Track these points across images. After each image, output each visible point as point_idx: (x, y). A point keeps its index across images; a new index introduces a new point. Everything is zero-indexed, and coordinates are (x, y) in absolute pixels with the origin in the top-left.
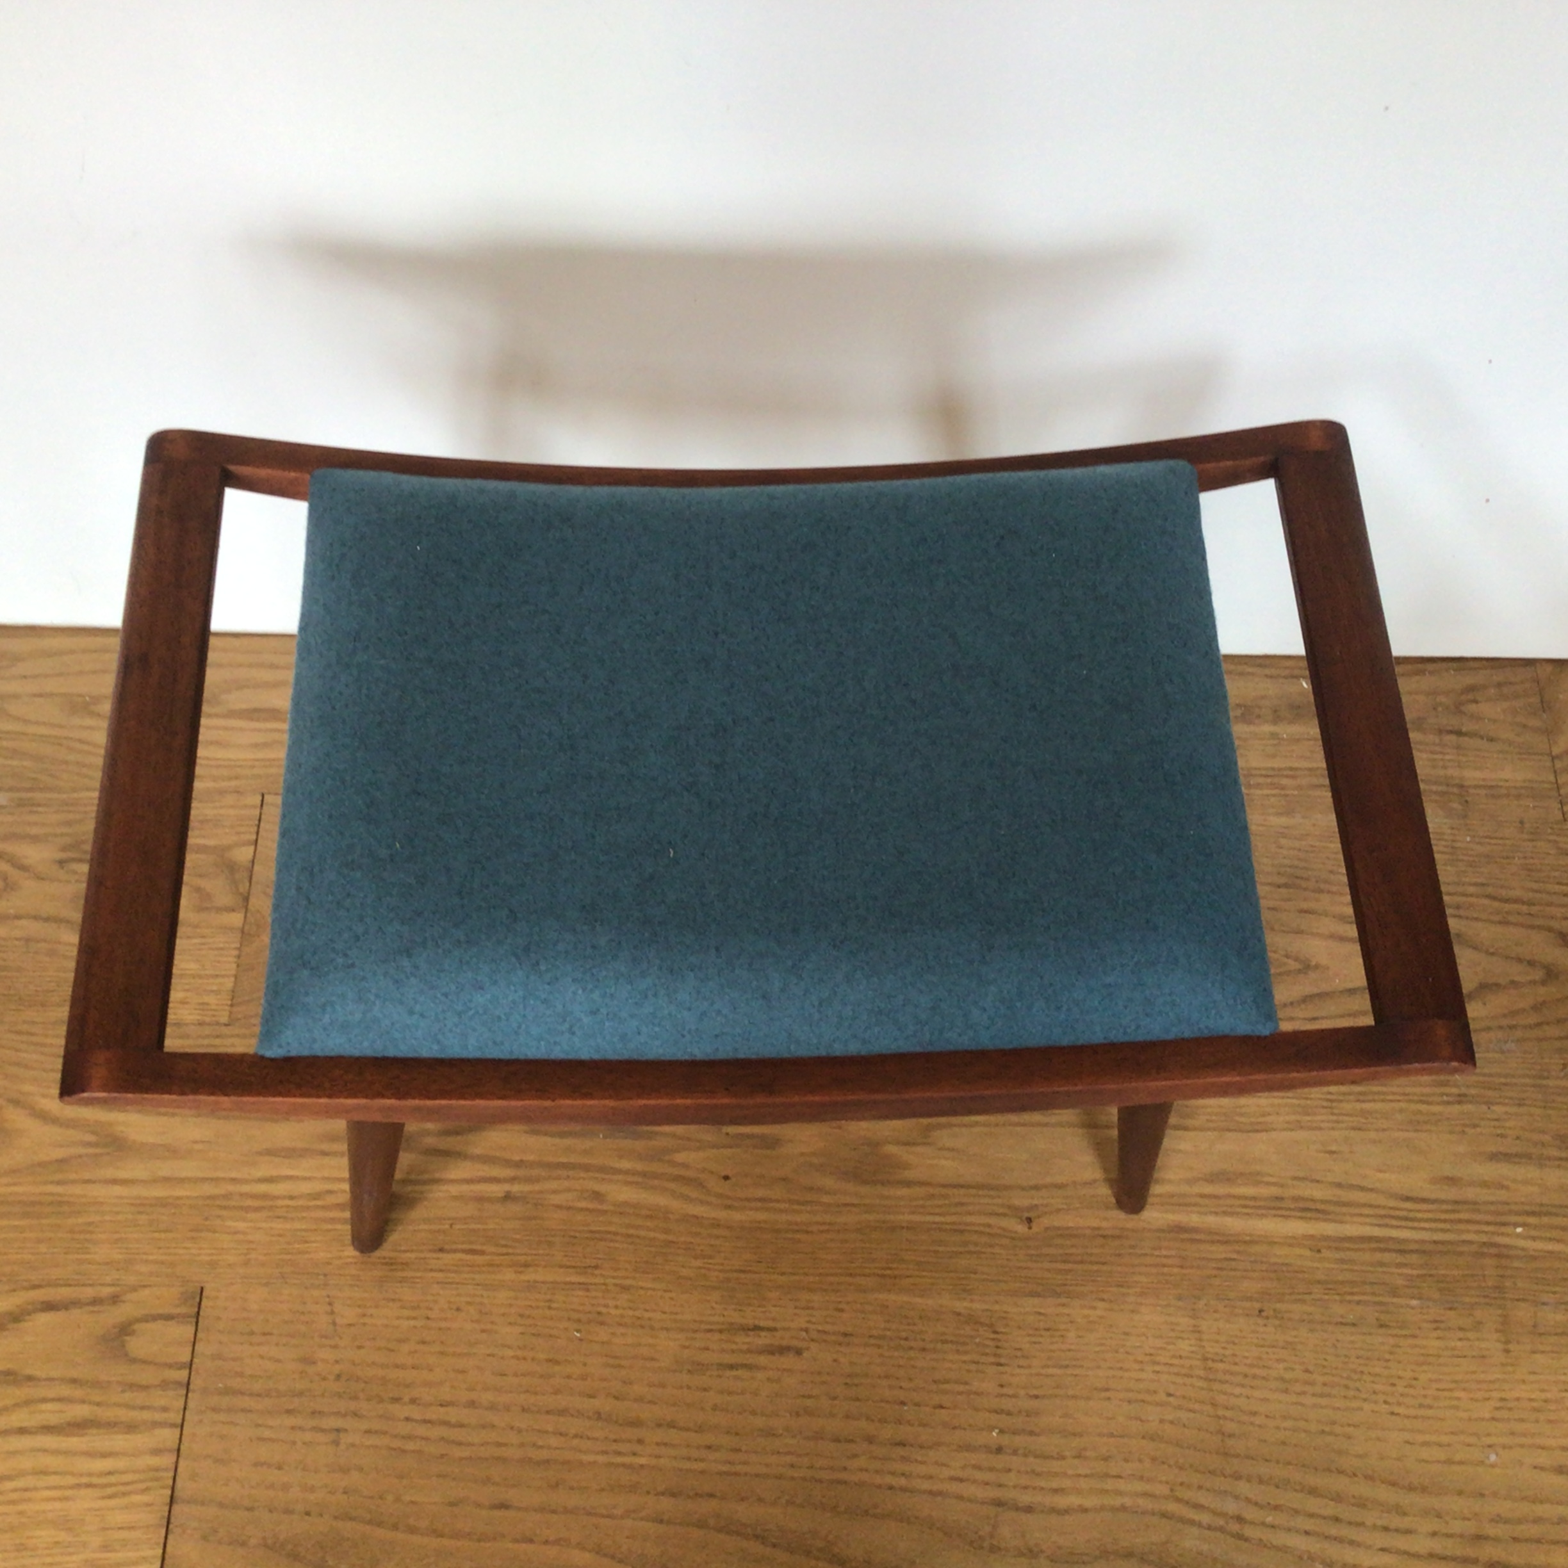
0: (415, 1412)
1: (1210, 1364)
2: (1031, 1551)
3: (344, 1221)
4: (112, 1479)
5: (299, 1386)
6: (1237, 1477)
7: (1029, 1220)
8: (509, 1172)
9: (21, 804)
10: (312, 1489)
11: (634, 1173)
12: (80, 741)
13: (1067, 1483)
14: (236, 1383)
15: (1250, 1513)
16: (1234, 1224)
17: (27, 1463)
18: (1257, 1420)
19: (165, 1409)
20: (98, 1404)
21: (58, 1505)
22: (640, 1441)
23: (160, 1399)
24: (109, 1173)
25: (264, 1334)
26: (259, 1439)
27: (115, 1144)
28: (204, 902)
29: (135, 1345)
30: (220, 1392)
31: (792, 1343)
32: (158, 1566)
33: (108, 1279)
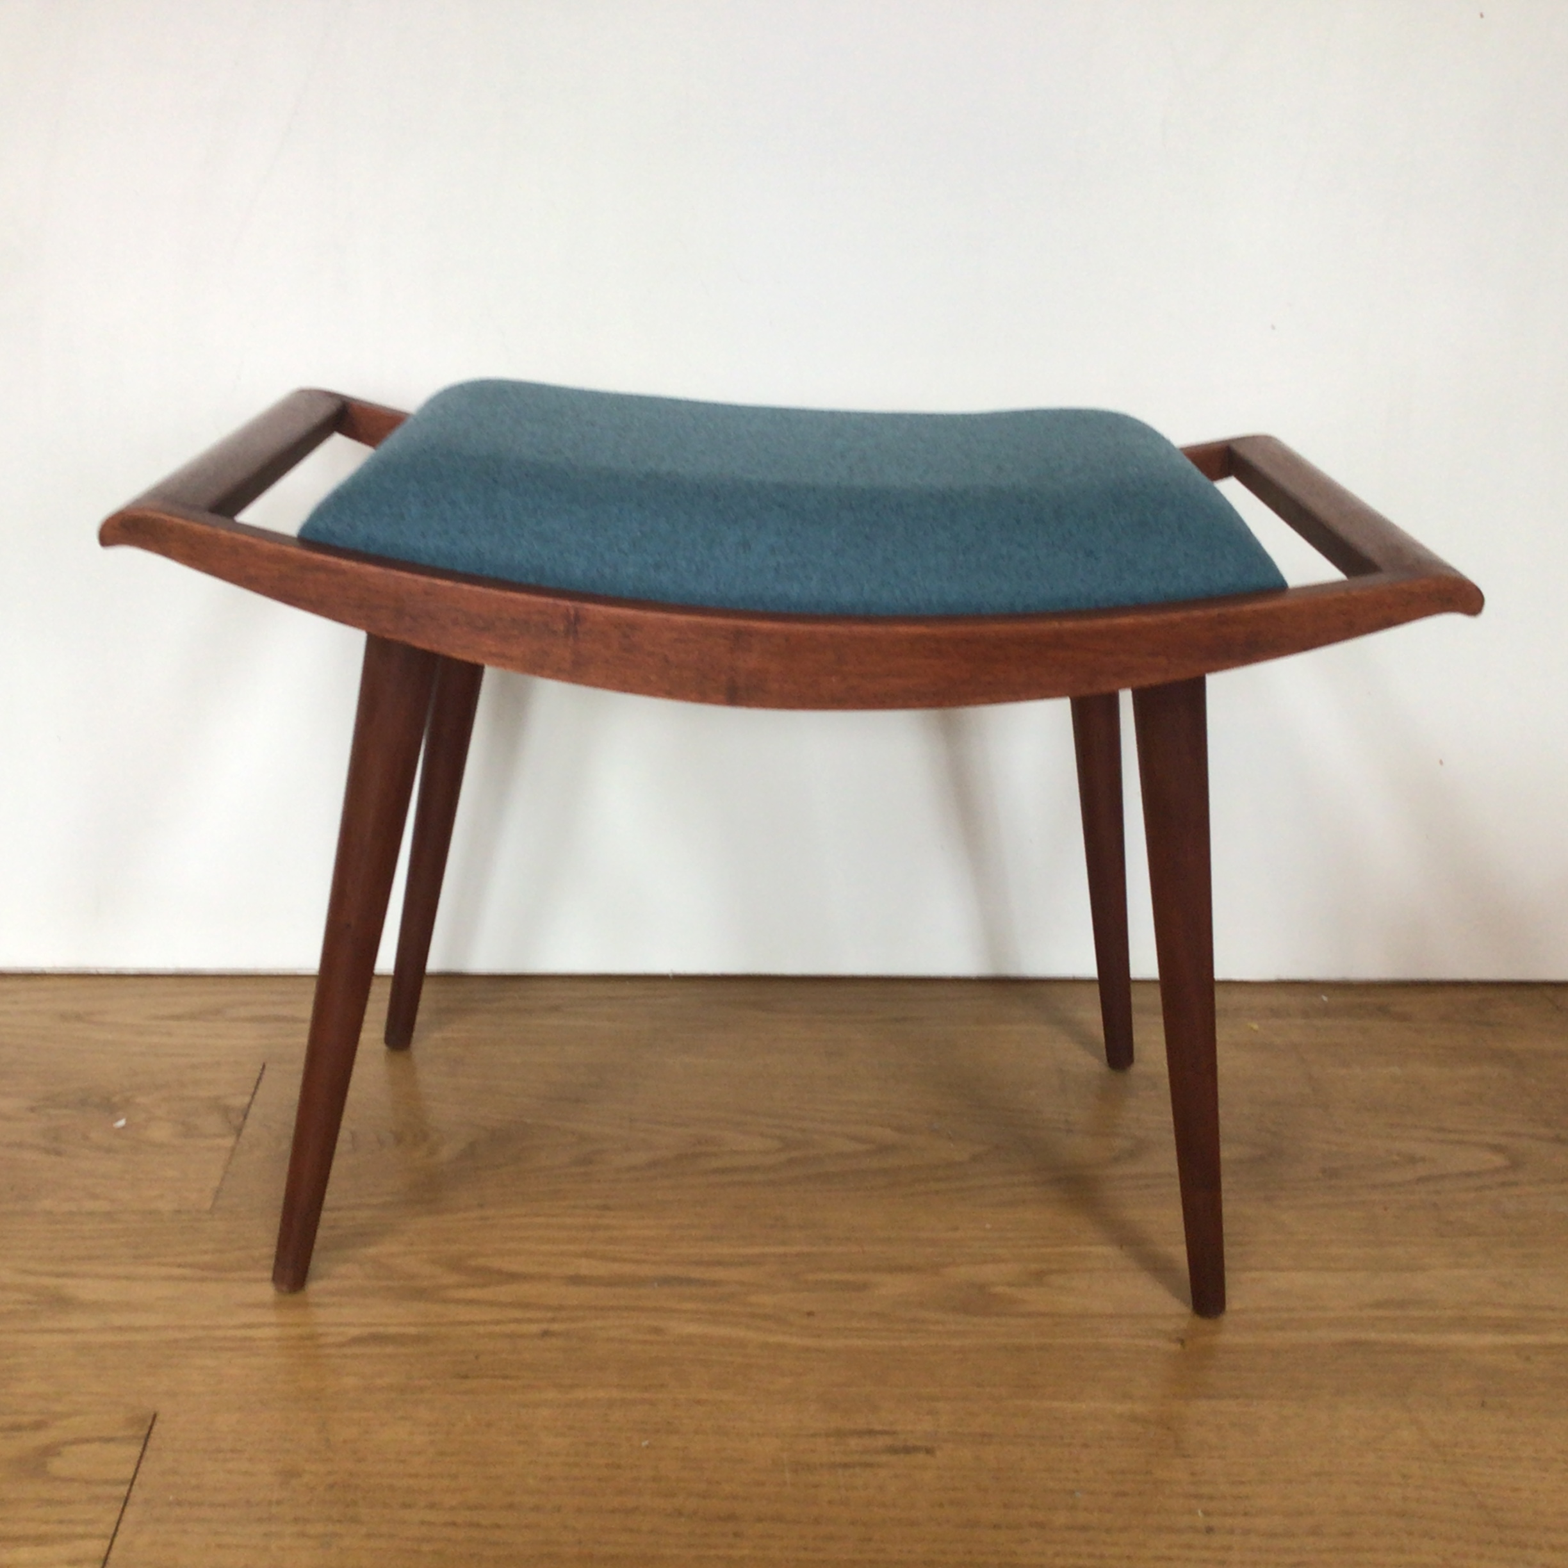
0: (433, 1516)
1: (1443, 1449)
5: (274, 1497)
6: (1523, 1545)
7: (1180, 1340)
8: (550, 1315)
11: (698, 1312)
14: (192, 1495)
18: (1524, 1495)
19: (90, 1522)
22: (737, 1535)
23: (85, 1513)
24: (50, 1325)
25: (234, 1451)
26: (219, 1546)
27: (62, 1303)
28: (189, 1131)
29: (57, 1466)
30: (170, 1504)
31: (919, 1443)
33: (33, 1408)
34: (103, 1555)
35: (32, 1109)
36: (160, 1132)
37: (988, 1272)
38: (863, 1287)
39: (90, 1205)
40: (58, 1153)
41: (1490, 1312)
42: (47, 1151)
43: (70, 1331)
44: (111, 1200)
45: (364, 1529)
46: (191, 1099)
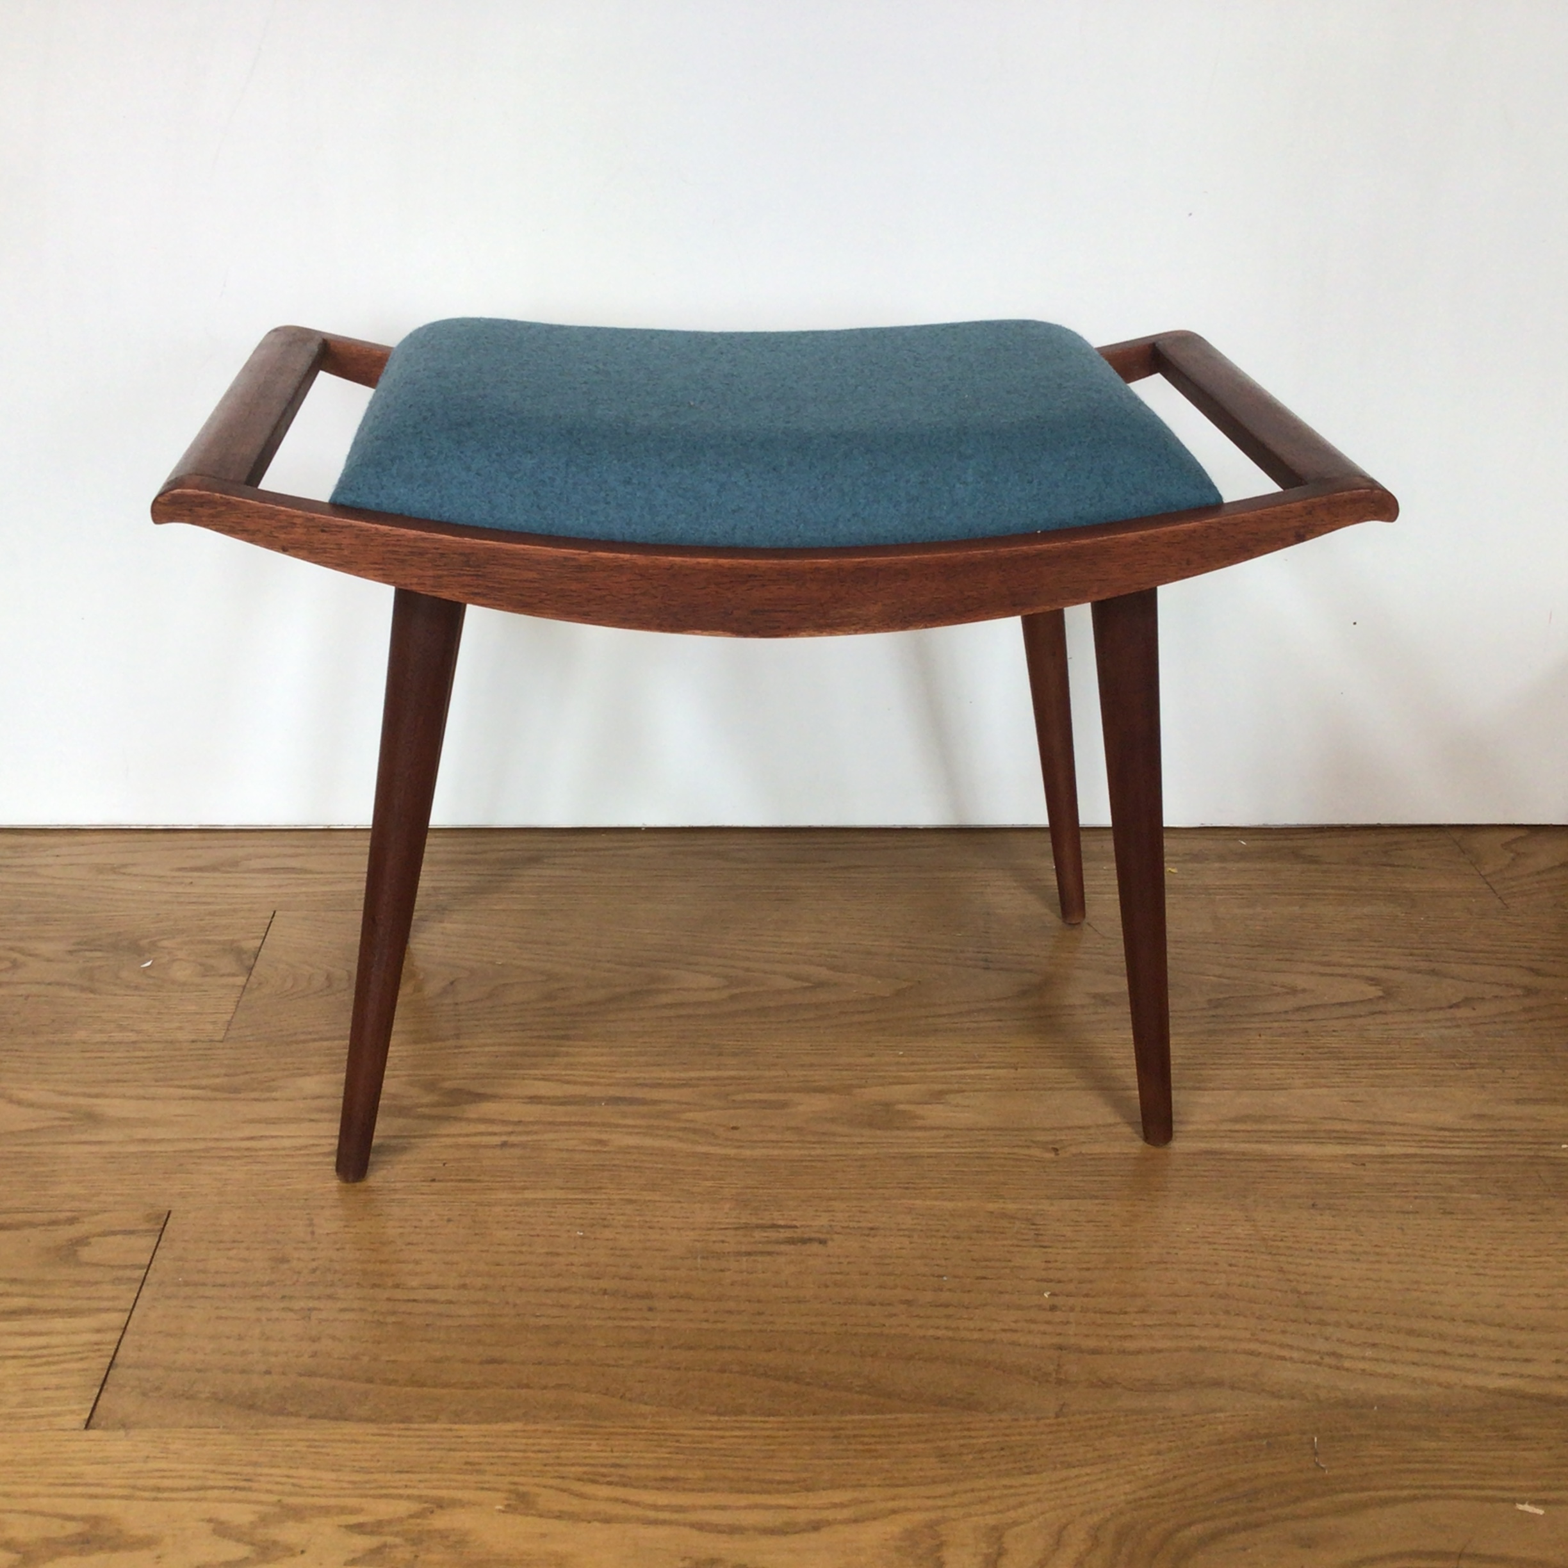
0: (398, 1294)
1: (1271, 1243)
2: (1103, 1383)
3: (328, 1164)
4: (42, 1352)
5: (266, 1278)
6: (1322, 1323)
7: (1056, 1150)
8: (507, 1129)
9: (39, 920)
10: (276, 1354)
11: (637, 1127)
12: (105, 887)
13: (1134, 1331)
14: (197, 1277)
15: (1345, 1350)
16: (1268, 1148)
18: (1334, 1282)
19: (114, 1298)
20: (39, 1297)
22: (650, 1309)
23: (110, 1291)
24: (84, 1137)
25: (234, 1242)
26: (219, 1318)
27: (93, 1119)
28: (207, 971)
29: (85, 1253)
30: (178, 1285)
31: (813, 1235)
32: (87, 1416)
33: (67, 1207)
34: (123, 1326)
35: (70, 952)
36: (182, 972)
37: (897, 1092)
38: (784, 1105)
39: (118, 1036)
40: (92, 991)
41: (1338, 1126)
42: (83, 989)
43: (100, 1143)
44: (138, 1032)
45: (340, 1305)
46: (209, 942)
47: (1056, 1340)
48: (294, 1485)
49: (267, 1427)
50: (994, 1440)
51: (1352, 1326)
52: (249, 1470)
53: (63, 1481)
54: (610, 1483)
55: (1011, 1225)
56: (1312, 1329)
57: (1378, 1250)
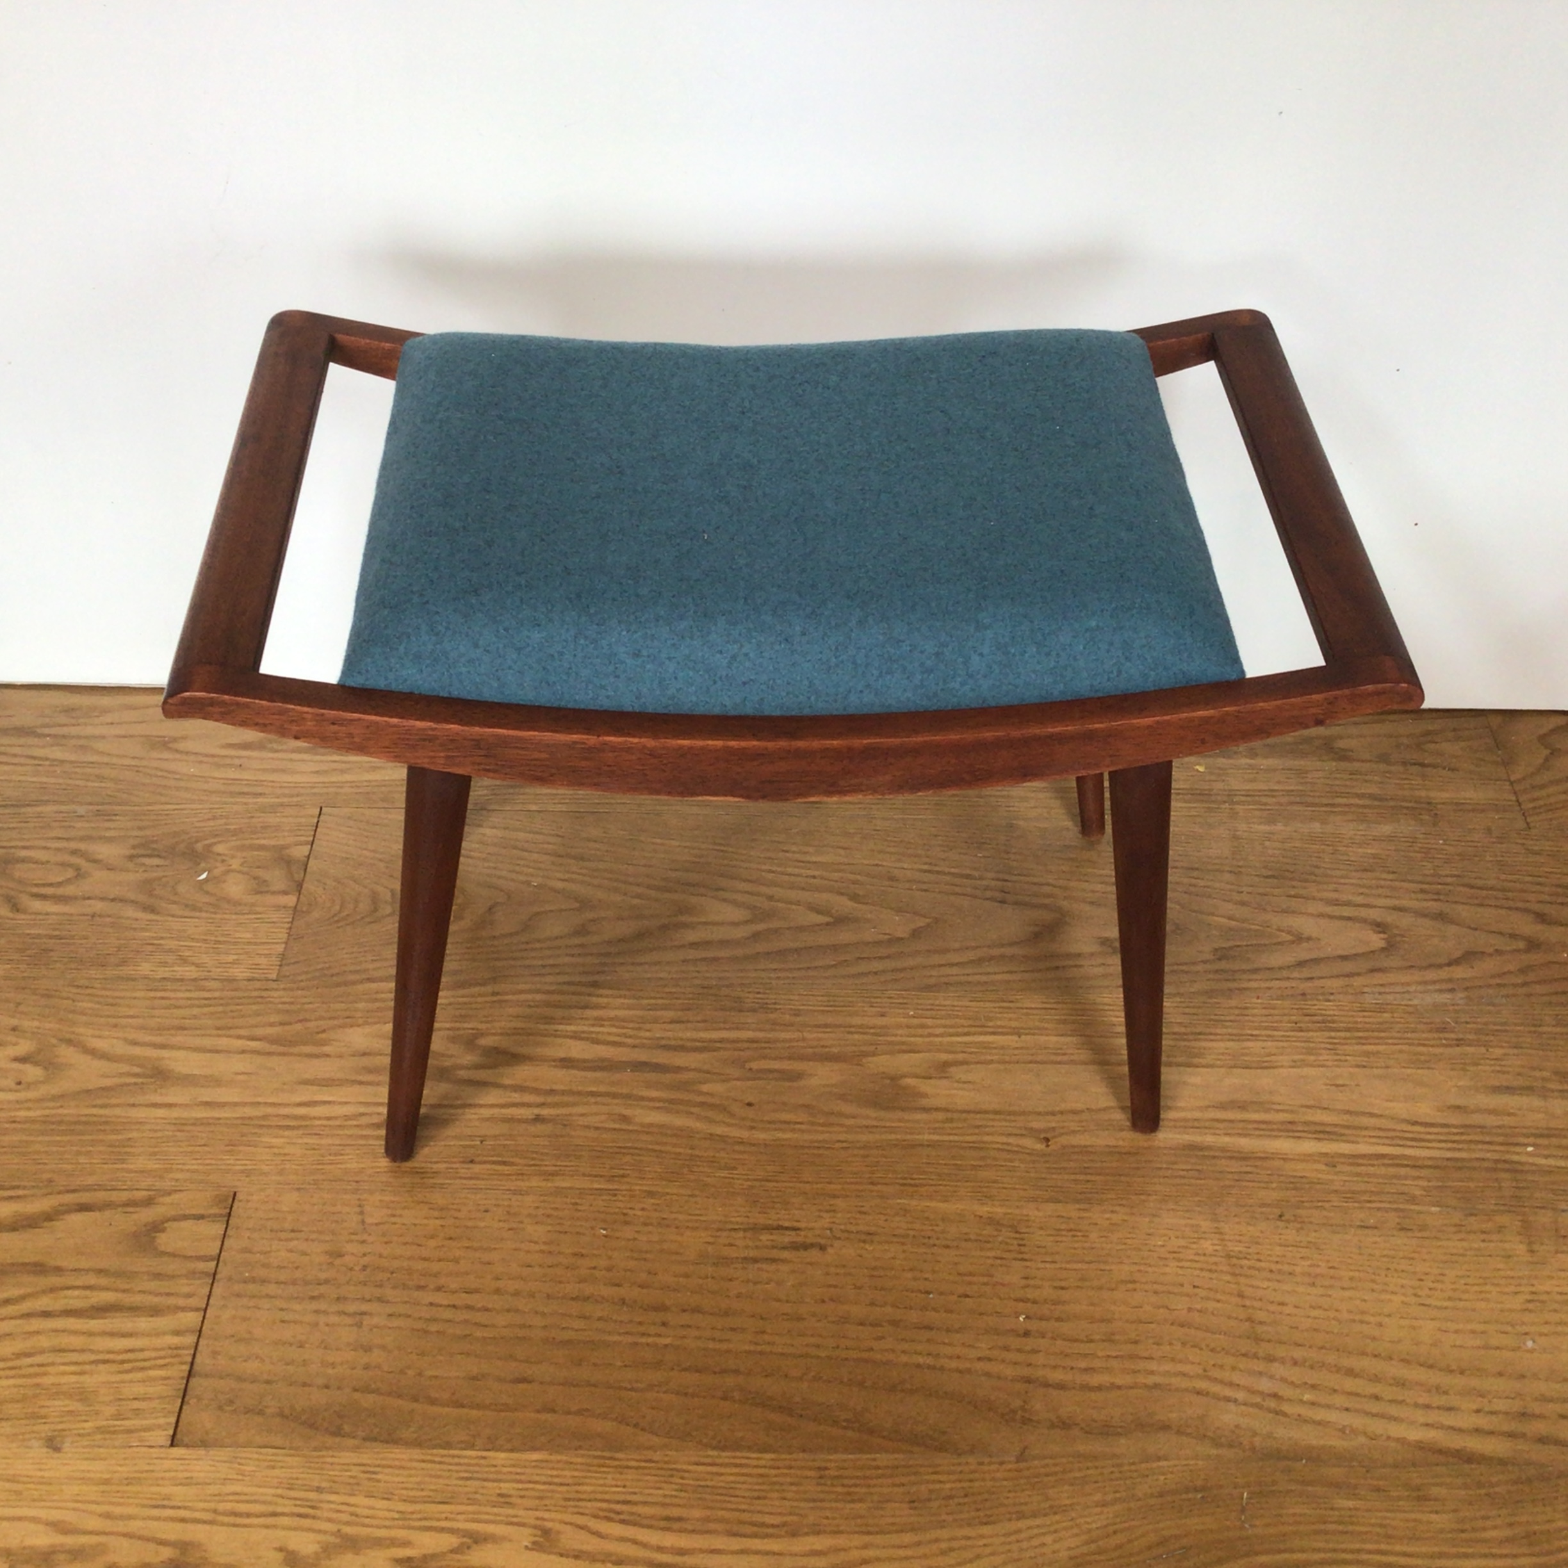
0: (439, 1298)
1: (1234, 1261)
2: (1064, 1423)
3: (378, 1138)
4: (130, 1356)
5: (323, 1276)
6: (1270, 1359)
7: (1047, 1140)
8: (540, 1099)
9: (99, 813)
10: (333, 1365)
11: (659, 1100)
12: (156, 769)
13: (1097, 1363)
14: (262, 1273)
15: (1286, 1392)
16: (1249, 1144)
17: (44, 1342)
18: (1287, 1310)
19: (189, 1296)
20: (124, 1291)
21: (73, 1378)
22: (664, 1324)
23: (183, 1286)
24: (154, 1099)
25: (293, 1231)
26: (283, 1321)
27: (160, 1075)
28: (261, 887)
29: (164, 1241)
30: (246, 1281)
31: (815, 1240)
32: (171, 1432)
33: (143, 1185)
34: (199, 1328)
35: (131, 858)
36: (235, 888)
37: (902, 1063)
38: (798, 1076)
39: (182, 971)
40: (152, 910)
41: (1318, 1116)
42: (145, 908)
43: (170, 1106)
44: (197, 965)
45: (389, 1309)
46: (262, 848)
47: (1026, 1372)
48: (352, 1514)
49: (327, 1449)
50: (959, 1485)
51: (1295, 1363)
52: (313, 1495)
53: (154, 1503)
54: (622, 1522)
55: (995, 1233)
56: (1259, 1366)
57: (1332, 1272)
